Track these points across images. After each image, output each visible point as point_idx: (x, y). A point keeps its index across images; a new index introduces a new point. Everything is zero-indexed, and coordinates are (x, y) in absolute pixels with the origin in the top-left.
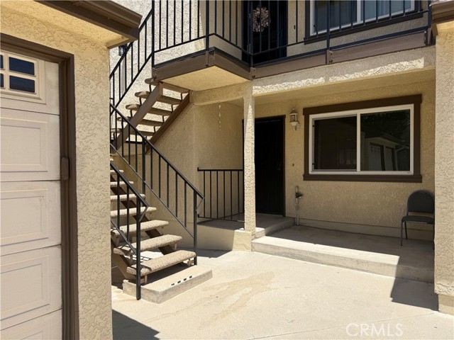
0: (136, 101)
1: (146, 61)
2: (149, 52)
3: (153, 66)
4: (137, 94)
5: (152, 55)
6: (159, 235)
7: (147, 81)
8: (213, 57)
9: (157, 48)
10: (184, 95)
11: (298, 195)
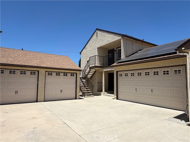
4: (88, 71)
5: (89, 66)
6: (89, 91)
7: (89, 69)
8: (96, 67)
10: (95, 70)
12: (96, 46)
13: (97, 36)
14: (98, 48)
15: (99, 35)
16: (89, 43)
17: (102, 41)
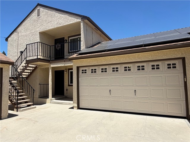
0: (22, 68)
1: (25, 59)
2: (25, 57)
3: (26, 60)
4: (22, 66)
5: (26, 58)
6: (25, 99)
7: (25, 63)
8: (39, 60)
9: (27, 56)
10: (36, 66)
11: (67, 90)
12: (37, 29)
13: (38, 15)
14: (40, 33)
15: (42, 14)
16: (24, 24)
17: (49, 22)
